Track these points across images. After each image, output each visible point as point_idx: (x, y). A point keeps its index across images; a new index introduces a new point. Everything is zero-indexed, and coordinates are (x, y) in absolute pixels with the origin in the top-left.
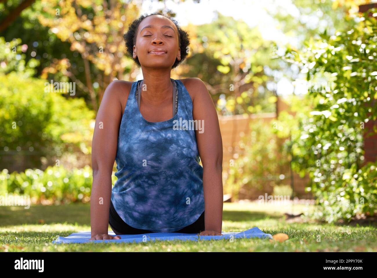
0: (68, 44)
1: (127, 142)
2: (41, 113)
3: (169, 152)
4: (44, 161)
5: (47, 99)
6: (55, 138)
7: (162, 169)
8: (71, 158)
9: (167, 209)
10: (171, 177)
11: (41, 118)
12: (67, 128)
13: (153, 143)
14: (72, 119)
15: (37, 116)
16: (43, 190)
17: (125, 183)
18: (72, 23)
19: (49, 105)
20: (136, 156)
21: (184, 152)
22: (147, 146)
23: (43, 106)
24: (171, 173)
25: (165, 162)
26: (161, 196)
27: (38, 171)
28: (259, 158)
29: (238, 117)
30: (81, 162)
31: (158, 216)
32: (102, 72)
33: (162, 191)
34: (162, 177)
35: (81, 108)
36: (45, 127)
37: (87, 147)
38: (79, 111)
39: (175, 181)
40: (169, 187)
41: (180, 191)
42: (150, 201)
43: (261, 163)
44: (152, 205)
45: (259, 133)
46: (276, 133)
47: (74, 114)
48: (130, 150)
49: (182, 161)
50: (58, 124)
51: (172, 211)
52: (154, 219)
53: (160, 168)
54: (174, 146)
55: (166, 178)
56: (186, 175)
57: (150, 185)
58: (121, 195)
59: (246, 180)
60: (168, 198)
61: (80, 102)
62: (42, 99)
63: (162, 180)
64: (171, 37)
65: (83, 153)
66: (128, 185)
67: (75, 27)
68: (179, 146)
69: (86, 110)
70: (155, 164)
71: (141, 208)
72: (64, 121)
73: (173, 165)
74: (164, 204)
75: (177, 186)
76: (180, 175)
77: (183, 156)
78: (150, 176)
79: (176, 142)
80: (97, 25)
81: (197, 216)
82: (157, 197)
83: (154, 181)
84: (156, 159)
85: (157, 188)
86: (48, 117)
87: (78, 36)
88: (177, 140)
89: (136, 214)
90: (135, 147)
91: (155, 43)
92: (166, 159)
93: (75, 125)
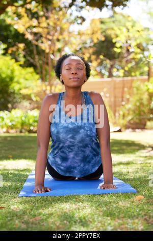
0: (23, 35)
1: (56, 128)
2: (8, 76)
3: (80, 133)
4: (10, 106)
5: (11, 68)
6: (16, 92)
7: (76, 143)
8: (26, 103)
9: (79, 164)
10: (81, 147)
11: (8, 80)
12: (23, 85)
13: (71, 129)
14: (27, 80)
15: (5, 78)
16: (10, 124)
17: (56, 152)
18: (26, 23)
19: (13, 72)
20: (62, 136)
21: (88, 133)
22: (67, 131)
23: (9, 72)
24: (81, 145)
25: (78, 139)
26: (76, 157)
27: (6, 112)
28: (138, 104)
29: (126, 78)
30: (32, 106)
31: (74, 168)
32: (44, 51)
33: (76, 155)
34: (76, 147)
35: (31, 73)
36: (10, 85)
37: (35, 97)
38: (30, 75)
39: (83, 149)
40: (80, 152)
41: (86, 154)
42: (70, 161)
43: (139, 107)
44: (71, 163)
45: (138, 89)
46: (148, 90)
47: (27, 76)
48: (58, 132)
49: (87, 138)
50: (18, 83)
51: (82, 165)
52: (72, 170)
53: (75, 142)
54: (82, 130)
55: (78, 148)
56: (89, 146)
57: (70, 152)
58: (53, 158)
59: (130, 118)
60: (80, 158)
61: (31, 70)
62: (8, 68)
63: (76, 149)
64: (81, 69)
65: (33, 100)
66: (57, 153)
67: (27, 25)
68: (85, 130)
69: (34, 74)
70: (72, 140)
71: (64, 164)
72: (22, 81)
73: (82, 141)
74: (77, 161)
75: (84, 152)
76: (86, 146)
77: (88, 136)
78: (69, 147)
79: (84, 128)
80: (41, 23)
81: (97, 168)
82: (73, 158)
83: (72, 149)
84: (73, 138)
85: (73, 153)
86: (12, 79)
87: (29, 30)
88: (84, 127)
89: (62, 168)
90: (61, 131)
91: (73, 73)
92: (78, 137)
93: (28, 83)
